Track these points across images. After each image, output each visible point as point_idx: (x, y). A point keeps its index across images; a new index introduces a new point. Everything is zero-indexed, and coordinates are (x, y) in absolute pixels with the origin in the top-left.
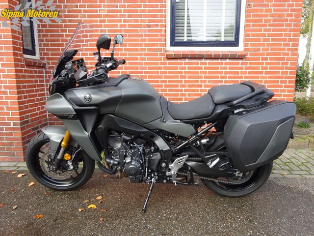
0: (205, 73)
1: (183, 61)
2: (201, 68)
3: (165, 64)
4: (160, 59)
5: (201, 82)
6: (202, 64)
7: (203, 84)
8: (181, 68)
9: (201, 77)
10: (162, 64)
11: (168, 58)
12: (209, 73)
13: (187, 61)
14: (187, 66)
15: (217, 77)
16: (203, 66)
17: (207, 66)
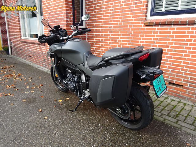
0: (173, 36)
1: (156, 27)
2: (170, 33)
3: (143, 29)
4: (141, 26)
5: (169, 43)
6: (171, 29)
7: (170, 45)
8: (154, 33)
9: (169, 40)
10: (142, 29)
11: (146, 25)
12: (176, 36)
13: (159, 27)
14: (159, 31)
15: (183, 40)
16: (172, 31)
17: (175, 31)
